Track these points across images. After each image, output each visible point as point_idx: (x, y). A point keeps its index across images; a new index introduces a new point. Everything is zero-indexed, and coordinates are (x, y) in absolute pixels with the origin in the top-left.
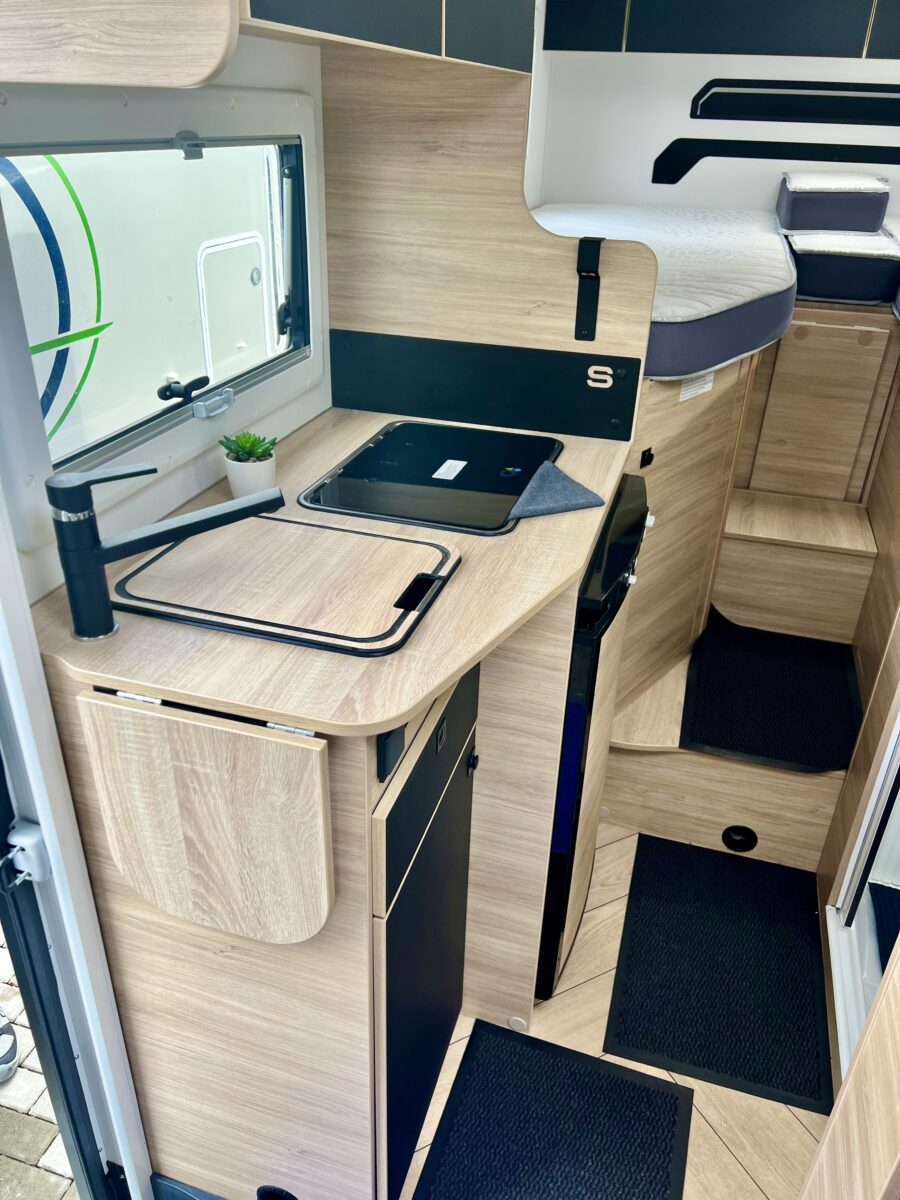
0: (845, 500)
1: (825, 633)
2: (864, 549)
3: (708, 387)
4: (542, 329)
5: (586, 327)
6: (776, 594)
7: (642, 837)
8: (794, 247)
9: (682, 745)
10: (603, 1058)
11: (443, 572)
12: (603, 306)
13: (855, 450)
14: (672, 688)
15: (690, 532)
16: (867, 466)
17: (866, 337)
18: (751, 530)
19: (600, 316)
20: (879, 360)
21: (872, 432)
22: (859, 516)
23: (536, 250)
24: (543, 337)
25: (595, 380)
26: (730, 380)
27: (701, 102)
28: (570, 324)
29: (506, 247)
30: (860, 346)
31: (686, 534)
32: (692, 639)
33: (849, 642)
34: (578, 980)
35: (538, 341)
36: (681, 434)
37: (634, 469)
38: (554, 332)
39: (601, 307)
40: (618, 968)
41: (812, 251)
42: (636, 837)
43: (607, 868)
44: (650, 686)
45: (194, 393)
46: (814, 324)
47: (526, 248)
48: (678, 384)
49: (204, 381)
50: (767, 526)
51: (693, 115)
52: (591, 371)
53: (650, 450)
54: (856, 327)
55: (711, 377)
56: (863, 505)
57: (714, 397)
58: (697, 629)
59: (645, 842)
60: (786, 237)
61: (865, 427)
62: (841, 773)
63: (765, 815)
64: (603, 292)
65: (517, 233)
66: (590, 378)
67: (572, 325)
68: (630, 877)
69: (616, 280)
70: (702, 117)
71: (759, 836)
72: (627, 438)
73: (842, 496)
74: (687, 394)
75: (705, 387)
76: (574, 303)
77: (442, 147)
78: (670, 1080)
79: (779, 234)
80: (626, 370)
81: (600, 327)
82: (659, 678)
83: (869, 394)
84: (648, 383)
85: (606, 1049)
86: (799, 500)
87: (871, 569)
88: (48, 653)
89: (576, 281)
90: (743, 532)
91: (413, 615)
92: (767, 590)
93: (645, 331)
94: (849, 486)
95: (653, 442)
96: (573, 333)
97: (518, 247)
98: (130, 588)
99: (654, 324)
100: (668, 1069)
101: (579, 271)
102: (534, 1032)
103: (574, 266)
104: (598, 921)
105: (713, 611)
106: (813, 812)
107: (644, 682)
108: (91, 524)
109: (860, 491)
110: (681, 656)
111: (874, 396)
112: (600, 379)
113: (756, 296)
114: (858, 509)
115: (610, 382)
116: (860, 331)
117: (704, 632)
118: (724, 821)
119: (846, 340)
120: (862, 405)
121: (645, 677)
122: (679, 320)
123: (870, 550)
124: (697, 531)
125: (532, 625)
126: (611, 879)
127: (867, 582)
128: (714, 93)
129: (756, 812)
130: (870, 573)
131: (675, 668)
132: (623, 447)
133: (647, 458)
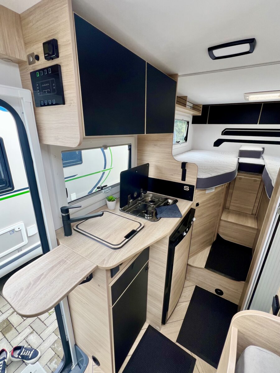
0: (252, 214)
1: (246, 245)
2: (254, 227)
3: (214, 190)
4: (175, 178)
5: (184, 178)
7: (196, 286)
8: (239, 161)
9: (205, 267)
10: (176, 343)
11: (138, 230)
12: (187, 175)
13: (254, 204)
14: (206, 252)
15: (210, 219)
17: (255, 181)
18: (227, 219)
19: (186, 177)
20: (259, 186)
21: (258, 200)
22: (255, 219)
23: (174, 164)
24: (175, 179)
25: (185, 189)
26: (220, 189)
27: (223, 132)
28: (181, 178)
29: (168, 163)
31: (209, 220)
32: (212, 242)
33: (251, 248)
34: (174, 320)
35: (175, 180)
36: (207, 200)
37: (194, 207)
38: (177, 179)
40: (184, 319)
41: (243, 162)
42: (195, 286)
43: (186, 293)
44: (200, 252)
45: (103, 188)
46: (243, 177)
47: (172, 163)
48: (205, 190)
49: (106, 186)
50: (232, 219)
51: (222, 135)
52: (185, 187)
53: (198, 203)
54: (253, 178)
55: (214, 189)
57: (215, 192)
58: (214, 240)
59: (197, 288)
60: (238, 159)
61: (256, 199)
62: (244, 282)
63: (225, 288)
64: (187, 172)
65: (170, 161)
68: (191, 296)
69: (189, 170)
70: (224, 135)
71: (224, 292)
72: (192, 201)
73: (251, 213)
74: (207, 192)
75: (212, 191)
76: (181, 174)
77: (157, 145)
78: (191, 355)
80: (192, 187)
81: (186, 179)
82: (203, 250)
83: (257, 192)
84: (197, 190)
85: (177, 341)
86: (240, 213)
87: (256, 232)
88: (58, 239)
89: (182, 170)
90: (225, 219)
91: (127, 240)
93: (195, 180)
94: (252, 211)
95: (199, 202)
96: (181, 180)
97: (171, 163)
98: (79, 227)
99: (198, 178)
100: (191, 351)
101: (182, 168)
102: (161, 332)
104: (181, 306)
105: (218, 235)
106: (237, 290)
107: (200, 250)
108: (68, 216)
109: (255, 213)
110: (210, 245)
111: (258, 193)
112: (187, 189)
113: (224, 173)
114: (255, 217)
115: (188, 190)
117: (215, 240)
118: (215, 287)
119: (251, 181)
120: (255, 195)
121: (200, 249)
122: (203, 178)
123: (256, 228)
124: (213, 219)
125: (159, 242)
126: (187, 296)
127: (255, 235)
128: (227, 131)
129: (222, 286)
130: (256, 233)
131: (208, 248)
132: (191, 203)
133: (197, 205)
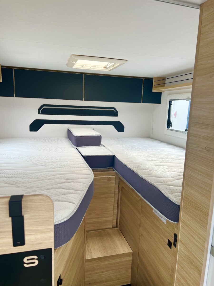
0: (113, 228)
6: (104, 275)
8: (83, 155)
12: (27, 228)
13: (112, 212)
16: (116, 215)
17: (109, 179)
18: (91, 255)
19: (26, 233)
20: (114, 185)
22: (120, 234)
25: (28, 264)
27: (41, 110)
30: (108, 182)
33: (130, 283)
39: (26, 228)
41: (89, 156)
50: (95, 250)
51: (39, 113)
52: (25, 260)
53: (60, 277)
54: (106, 177)
56: (118, 228)
60: (76, 149)
61: (114, 204)
66: (25, 263)
67: (11, 240)
69: (32, 214)
76: (10, 229)
79: (74, 148)
80: (44, 255)
81: (27, 238)
83: (113, 195)
87: (131, 257)
92: (101, 275)
94: (112, 223)
95: (61, 271)
96: (12, 244)
103: (8, 212)
112: (31, 262)
115: (37, 262)
116: (107, 178)
119: (104, 181)
120: (112, 198)
123: (130, 252)
128: (44, 108)
130: (131, 259)
133: (60, 282)
